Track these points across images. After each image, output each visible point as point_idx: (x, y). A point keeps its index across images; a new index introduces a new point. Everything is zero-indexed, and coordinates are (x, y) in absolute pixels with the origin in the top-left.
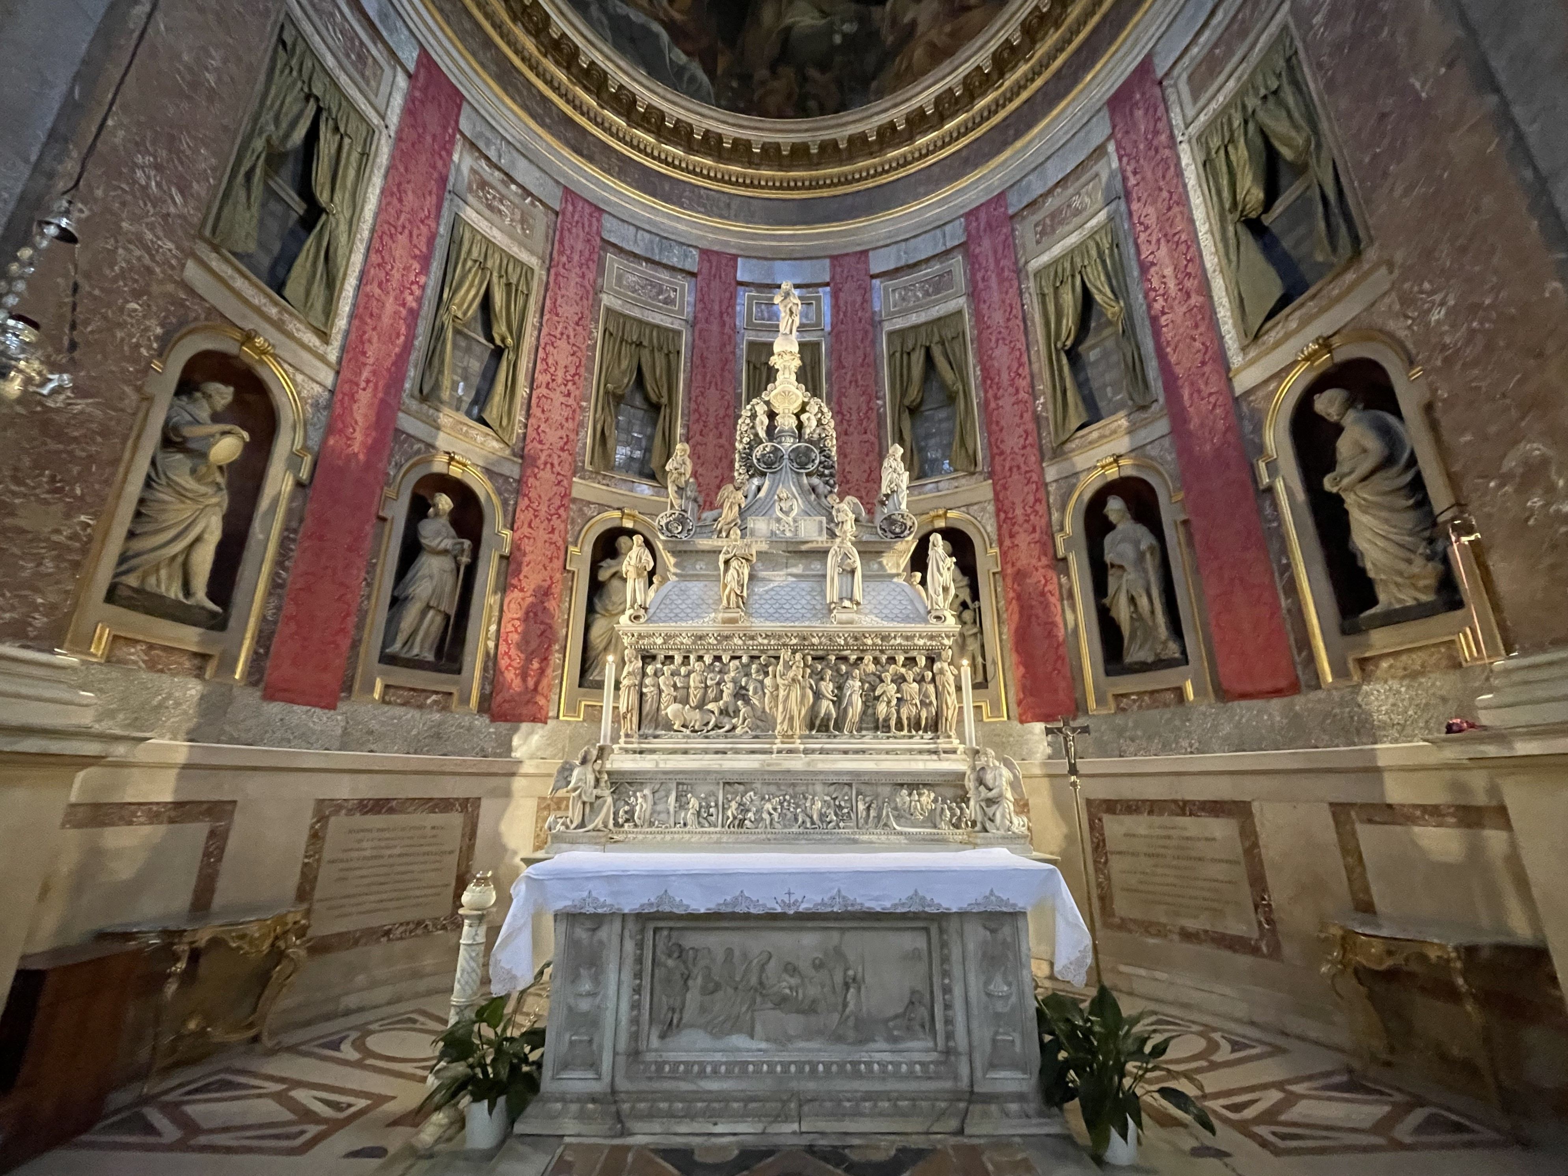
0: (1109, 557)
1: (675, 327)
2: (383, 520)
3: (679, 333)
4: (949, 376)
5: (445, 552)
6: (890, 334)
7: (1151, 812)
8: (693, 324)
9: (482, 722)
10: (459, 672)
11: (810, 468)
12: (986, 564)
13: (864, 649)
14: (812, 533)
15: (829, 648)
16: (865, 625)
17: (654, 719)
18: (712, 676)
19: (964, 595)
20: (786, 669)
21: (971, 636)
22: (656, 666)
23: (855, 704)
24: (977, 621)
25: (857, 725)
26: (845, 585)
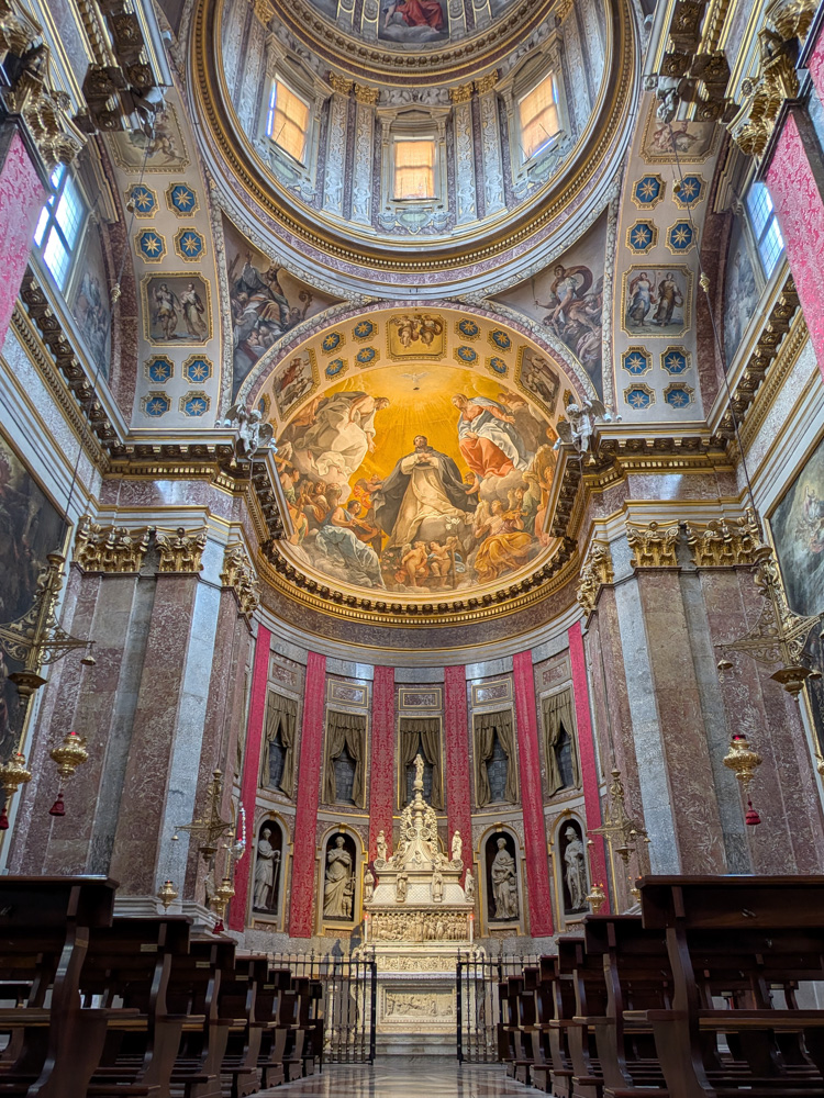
1: (363, 714)
3: (364, 717)
4: (504, 745)
5: (269, 858)
6: (476, 716)
8: (372, 711)
9: (286, 936)
10: (276, 913)
11: (428, 838)
12: (520, 855)
13: (444, 911)
14: (428, 868)
15: (432, 911)
16: (444, 902)
17: (376, 936)
18: (394, 921)
19: (510, 869)
20: (418, 919)
21: (512, 892)
22: (376, 917)
23: (440, 930)
24: (515, 884)
25: (441, 938)
26: (437, 888)
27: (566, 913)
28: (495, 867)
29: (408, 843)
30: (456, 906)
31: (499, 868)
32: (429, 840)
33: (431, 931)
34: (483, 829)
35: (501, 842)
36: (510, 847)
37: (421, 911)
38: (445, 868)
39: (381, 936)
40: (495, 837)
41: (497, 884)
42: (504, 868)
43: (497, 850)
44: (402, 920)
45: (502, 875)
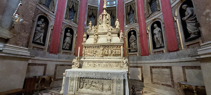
0: (154, 32)
2: (62, 33)
3: (98, 7)
4: (133, 9)
5: (69, 37)
6: (125, 4)
7: (158, 68)
10: (71, 50)
11: (107, 23)
12: (138, 35)
13: (111, 46)
14: (106, 31)
15: (107, 46)
16: (111, 42)
17: (86, 55)
18: (93, 49)
19: (135, 39)
20: (102, 48)
21: (135, 45)
22: (87, 48)
23: (110, 52)
24: (136, 43)
25: (110, 55)
26: (109, 38)
27: (154, 49)
28: (130, 39)
29: (100, 25)
30: (116, 44)
31: (131, 39)
32: (108, 24)
33: (106, 53)
34: (127, 30)
35: (132, 33)
36: (135, 34)
37: (103, 46)
38: (113, 31)
39: (88, 55)
40: (131, 31)
41: (131, 43)
42: (133, 39)
43: (131, 35)
44: (96, 49)
45: (132, 41)
